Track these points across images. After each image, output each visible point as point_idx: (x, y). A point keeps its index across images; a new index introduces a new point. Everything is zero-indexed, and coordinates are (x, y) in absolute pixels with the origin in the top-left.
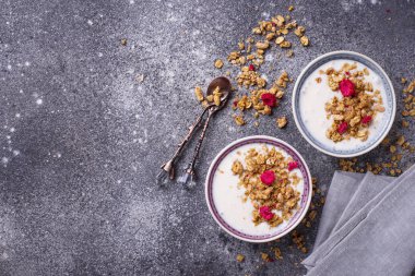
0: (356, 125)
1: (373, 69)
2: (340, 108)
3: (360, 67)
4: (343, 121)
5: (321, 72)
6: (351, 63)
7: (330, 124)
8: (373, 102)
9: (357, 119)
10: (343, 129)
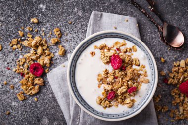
0: (123, 94)
1: (140, 47)
2: (110, 79)
3: (129, 45)
4: (112, 90)
5: (96, 47)
6: (121, 41)
7: (101, 92)
8: (139, 75)
9: (124, 89)
10: (111, 97)
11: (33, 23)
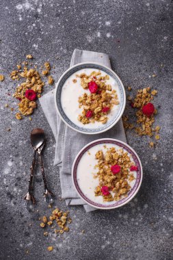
0: (98, 113)
1: (112, 76)
2: (88, 101)
3: (103, 74)
4: (90, 110)
5: (77, 76)
6: (97, 71)
7: (81, 112)
8: (111, 98)
9: (99, 109)
10: (89, 115)
11: (28, 59)
